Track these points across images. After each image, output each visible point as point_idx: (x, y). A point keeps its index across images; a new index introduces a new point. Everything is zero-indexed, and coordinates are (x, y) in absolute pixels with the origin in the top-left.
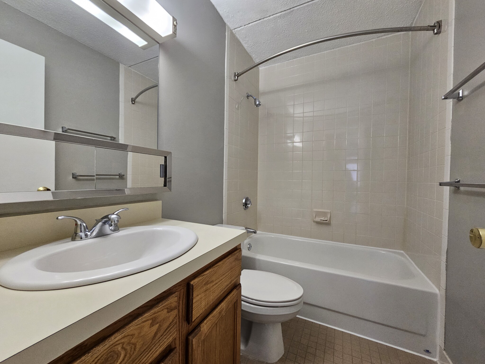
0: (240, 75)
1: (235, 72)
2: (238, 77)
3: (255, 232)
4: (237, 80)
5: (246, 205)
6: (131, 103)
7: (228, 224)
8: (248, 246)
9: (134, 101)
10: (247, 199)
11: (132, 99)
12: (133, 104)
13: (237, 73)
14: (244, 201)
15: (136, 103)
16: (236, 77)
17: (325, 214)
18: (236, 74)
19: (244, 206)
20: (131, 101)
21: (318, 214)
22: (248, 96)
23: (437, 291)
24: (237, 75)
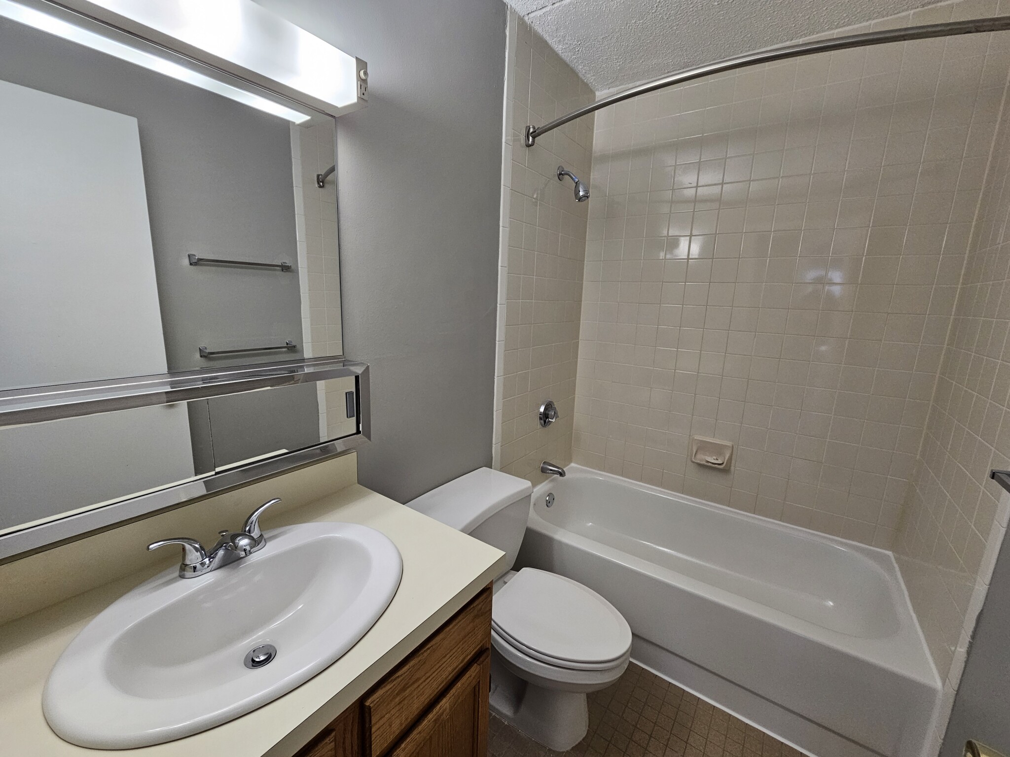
0: (539, 135)
1: (528, 125)
2: (534, 138)
3: (562, 474)
4: (532, 145)
5: (545, 418)
6: (317, 185)
7: (503, 469)
8: (547, 499)
9: (323, 182)
10: (549, 406)
11: (318, 176)
12: (320, 187)
13: (534, 128)
14: (542, 409)
15: (326, 185)
16: (531, 138)
17: (718, 449)
18: (531, 130)
19: (541, 419)
20: (316, 182)
21: (703, 447)
22: (561, 175)
23: (938, 684)
24: (532, 133)
